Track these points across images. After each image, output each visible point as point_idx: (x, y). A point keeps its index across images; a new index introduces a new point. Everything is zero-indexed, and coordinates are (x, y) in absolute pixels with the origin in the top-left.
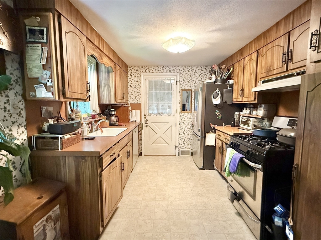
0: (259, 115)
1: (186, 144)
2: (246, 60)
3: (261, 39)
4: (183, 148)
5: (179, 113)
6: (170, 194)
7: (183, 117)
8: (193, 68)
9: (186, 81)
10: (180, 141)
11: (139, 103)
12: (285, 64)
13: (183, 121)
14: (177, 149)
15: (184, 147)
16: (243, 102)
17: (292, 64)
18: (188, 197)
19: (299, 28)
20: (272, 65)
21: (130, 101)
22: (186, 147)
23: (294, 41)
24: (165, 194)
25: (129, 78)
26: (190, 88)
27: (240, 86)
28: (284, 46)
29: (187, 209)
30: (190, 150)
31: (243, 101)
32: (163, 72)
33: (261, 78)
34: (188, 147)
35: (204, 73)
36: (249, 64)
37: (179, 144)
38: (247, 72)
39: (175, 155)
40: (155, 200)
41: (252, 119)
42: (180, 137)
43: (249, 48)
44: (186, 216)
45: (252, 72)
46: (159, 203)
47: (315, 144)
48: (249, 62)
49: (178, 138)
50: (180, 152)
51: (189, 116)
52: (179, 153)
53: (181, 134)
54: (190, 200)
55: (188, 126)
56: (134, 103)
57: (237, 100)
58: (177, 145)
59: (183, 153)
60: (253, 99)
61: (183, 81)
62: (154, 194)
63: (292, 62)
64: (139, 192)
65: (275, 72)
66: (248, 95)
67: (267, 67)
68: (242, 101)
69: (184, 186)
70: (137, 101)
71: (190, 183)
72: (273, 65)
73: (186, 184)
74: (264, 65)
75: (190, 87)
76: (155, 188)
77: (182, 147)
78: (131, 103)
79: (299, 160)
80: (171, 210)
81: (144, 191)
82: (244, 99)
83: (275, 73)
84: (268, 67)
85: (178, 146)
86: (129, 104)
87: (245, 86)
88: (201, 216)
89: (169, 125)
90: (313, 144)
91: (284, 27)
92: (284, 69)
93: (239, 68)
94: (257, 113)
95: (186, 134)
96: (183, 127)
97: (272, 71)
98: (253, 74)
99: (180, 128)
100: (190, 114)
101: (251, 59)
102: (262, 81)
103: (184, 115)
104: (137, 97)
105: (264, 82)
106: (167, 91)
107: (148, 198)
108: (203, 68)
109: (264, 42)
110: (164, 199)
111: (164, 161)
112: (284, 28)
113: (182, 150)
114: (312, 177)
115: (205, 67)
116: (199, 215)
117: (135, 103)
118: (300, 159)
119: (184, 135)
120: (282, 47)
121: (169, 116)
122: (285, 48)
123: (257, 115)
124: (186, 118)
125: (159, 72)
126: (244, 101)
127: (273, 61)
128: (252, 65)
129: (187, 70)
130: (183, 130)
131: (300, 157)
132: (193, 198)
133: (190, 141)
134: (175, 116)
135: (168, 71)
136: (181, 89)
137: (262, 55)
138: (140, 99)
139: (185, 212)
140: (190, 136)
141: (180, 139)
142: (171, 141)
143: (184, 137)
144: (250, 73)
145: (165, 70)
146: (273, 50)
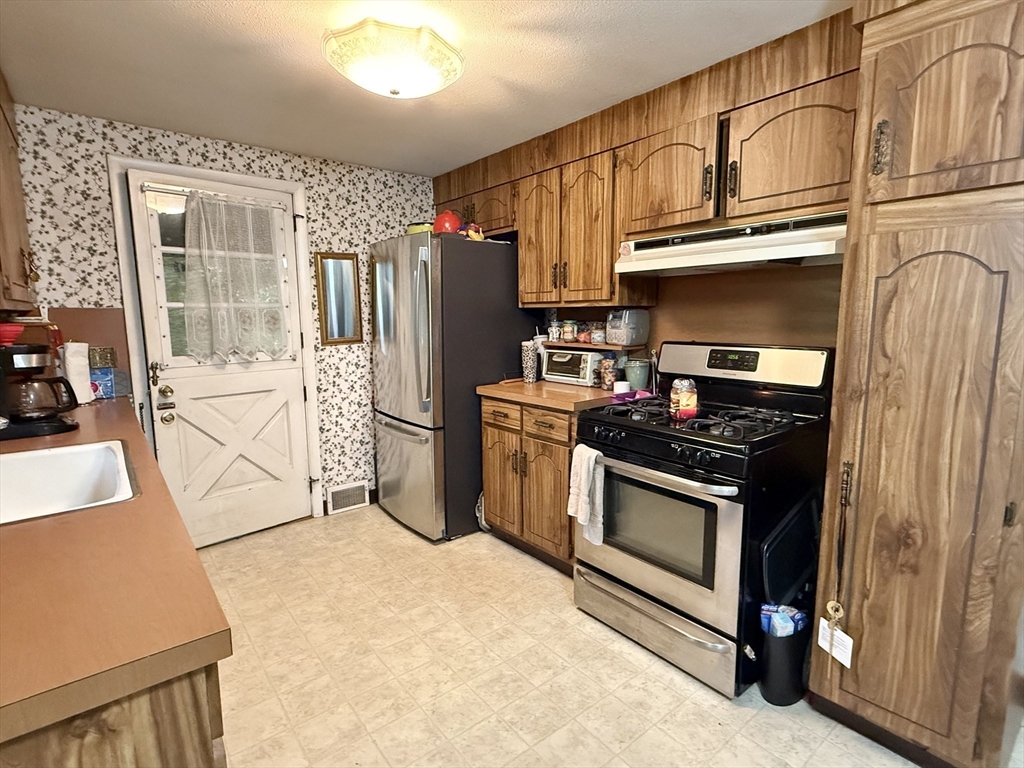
0: (614, 341)
1: (349, 464)
2: (570, 173)
3: (628, 116)
4: (339, 479)
5: (316, 348)
6: (405, 677)
7: (331, 361)
8: (356, 172)
9: (335, 221)
10: (327, 456)
11: (106, 303)
12: (710, 198)
13: (331, 377)
14: (317, 487)
15: (343, 478)
16: (563, 305)
17: (740, 202)
18: (473, 658)
19: (758, 109)
20: (668, 198)
21: (51, 296)
22: (348, 476)
23: (742, 141)
24: (388, 688)
25: (26, 167)
26: (351, 251)
27: (551, 253)
28: (704, 149)
29: (505, 704)
30: (365, 483)
31: (564, 299)
32: (228, 167)
33: (628, 234)
34: (359, 473)
35: (395, 198)
36: (582, 185)
37: (324, 469)
38: (577, 211)
39: (311, 517)
40: (369, 734)
41: (590, 354)
42: (324, 439)
43: (581, 136)
44: (521, 733)
45: (597, 211)
46: (393, 739)
47: (899, 408)
48: (581, 179)
49: (318, 444)
50: (330, 500)
51: (351, 357)
52: (325, 503)
53: (326, 427)
54: (487, 665)
55: (354, 397)
56: (77, 305)
57: (538, 297)
58: (317, 474)
59: (341, 499)
60: (605, 295)
61: (320, 218)
62: (340, 710)
63: (737, 197)
64: (265, 736)
65: (678, 220)
66: (585, 283)
67: (652, 203)
68: (559, 302)
69: (430, 624)
70: (95, 298)
71: (442, 605)
72: (673, 198)
73: (429, 612)
74: (640, 195)
75: (350, 244)
76: (325, 679)
77: (335, 479)
78: (55, 305)
79: (854, 451)
80: (458, 740)
81: (288, 719)
82: (567, 295)
83: (678, 222)
84: (656, 206)
85: (321, 479)
86: (44, 312)
87: (573, 253)
88: (560, 705)
89: (277, 399)
90: (895, 408)
91: (709, 93)
92: (707, 213)
93: (540, 196)
94: (605, 338)
95: (347, 425)
96: (334, 401)
97: (669, 217)
98: (600, 219)
99: (322, 407)
100: (355, 347)
101: (589, 172)
102: (632, 244)
103: (334, 352)
104: (96, 276)
105: (639, 246)
106: (259, 256)
107: (330, 742)
108: (390, 179)
109: (640, 127)
110: (397, 708)
111: (280, 553)
112: (709, 100)
113: (337, 488)
114: (891, 487)
115: (396, 174)
116: (553, 705)
117: (86, 306)
118: (858, 449)
119: (339, 433)
120: (699, 150)
121: (274, 360)
122: (707, 155)
123: (607, 343)
124: (342, 365)
125: (209, 164)
126: (566, 302)
127: (671, 188)
128: (594, 190)
129: (333, 177)
130: (335, 412)
131: (858, 443)
132: (492, 654)
133: (363, 448)
134: (299, 359)
135: (255, 167)
136: (314, 249)
137: (631, 166)
138: (116, 285)
139: (507, 718)
140: (361, 430)
141: (324, 447)
142: (291, 463)
143: (340, 439)
144: (590, 215)
145: (240, 163)
146: (670, 156)
